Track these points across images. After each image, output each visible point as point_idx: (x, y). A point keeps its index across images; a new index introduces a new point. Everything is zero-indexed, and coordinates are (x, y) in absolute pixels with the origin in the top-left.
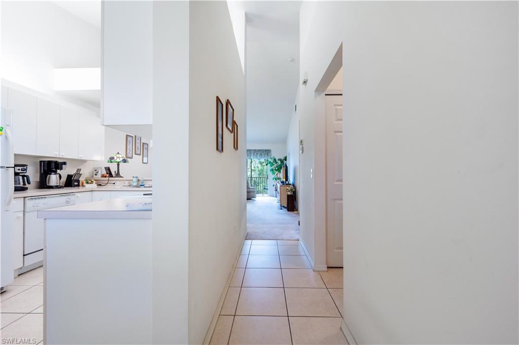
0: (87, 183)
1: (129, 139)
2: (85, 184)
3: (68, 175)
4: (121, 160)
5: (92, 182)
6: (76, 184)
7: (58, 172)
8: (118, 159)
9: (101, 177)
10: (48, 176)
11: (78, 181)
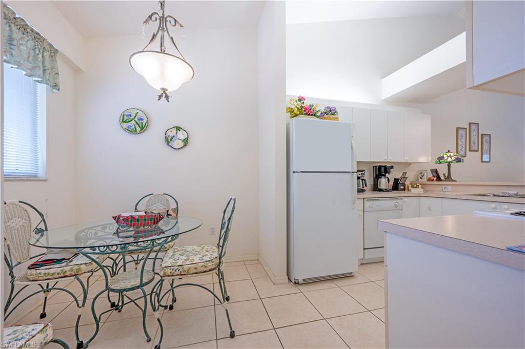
0: (413, 187)
1: (461, 132)
2: (410, 188)
3: (395, 179)
4: (453, 158)
5: (417, 187)
6: (402, 187)
7: (386, 176)
8: (449, 158)
9: (427, 181)
10: (379, 179)
11: (404, 185)
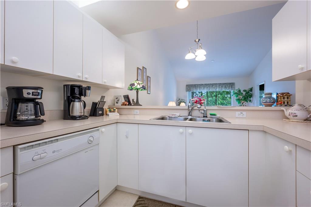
0: (110, 111)
1: (139, 71)
2: (108, 113)
3: (93, 102)
4: (141, 86)
5: (114, 111)
6: (100, 112)
7: (82, 99)
8: (138, 85)
9: (122, 105)
10: (72, 103)
11: (102, 109)
